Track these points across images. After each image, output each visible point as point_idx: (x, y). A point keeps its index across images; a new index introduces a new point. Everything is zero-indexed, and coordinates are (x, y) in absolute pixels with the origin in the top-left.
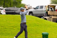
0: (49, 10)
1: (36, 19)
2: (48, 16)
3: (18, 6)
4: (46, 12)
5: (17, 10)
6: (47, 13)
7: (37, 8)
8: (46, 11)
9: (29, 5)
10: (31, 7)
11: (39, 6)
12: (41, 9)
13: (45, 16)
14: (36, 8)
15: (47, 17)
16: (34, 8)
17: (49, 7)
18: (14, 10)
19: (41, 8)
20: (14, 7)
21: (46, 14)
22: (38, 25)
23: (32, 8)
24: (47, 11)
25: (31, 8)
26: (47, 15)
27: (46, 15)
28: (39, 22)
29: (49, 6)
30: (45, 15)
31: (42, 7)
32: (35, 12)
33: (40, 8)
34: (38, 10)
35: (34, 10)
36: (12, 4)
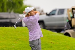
0: (73, 17)
1: (49, 34)
2: (72, 28)
3: (17, 10)
4: (67, 21)
5: (14, 18)
6: (70, 22)
7: (53, 13)
8: (68, 19)
9: (39, 8)
10: (42, 11)
11: (55, 10)
12: (60, 16)
13: (67, 29)
14: (51, 14)
15: (69, 31)
16: (47, 14)
17: (74, 11)
18: (9, 17)
19: (60, 13)
20: (10, 12)
21: (67, 24)
22: (52, 47)
23: (44, 14)
24: (70, 19)
25: (42, 13)
26: (70, 27)
27: (68, 26)
28: (53, 40)
29: (73, 9)
30: (65, 26)
31: (62, 11)
32: (48, 20)
33: (58, 14)
34: (54, 18)
35: (48, 17)
36: (5, 7)
